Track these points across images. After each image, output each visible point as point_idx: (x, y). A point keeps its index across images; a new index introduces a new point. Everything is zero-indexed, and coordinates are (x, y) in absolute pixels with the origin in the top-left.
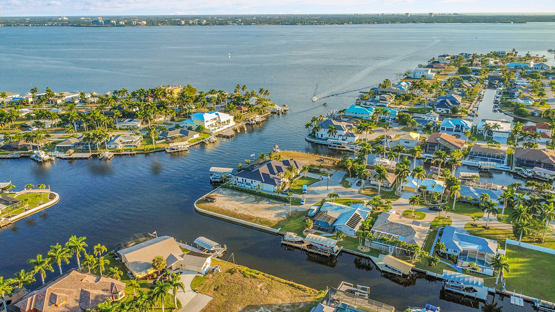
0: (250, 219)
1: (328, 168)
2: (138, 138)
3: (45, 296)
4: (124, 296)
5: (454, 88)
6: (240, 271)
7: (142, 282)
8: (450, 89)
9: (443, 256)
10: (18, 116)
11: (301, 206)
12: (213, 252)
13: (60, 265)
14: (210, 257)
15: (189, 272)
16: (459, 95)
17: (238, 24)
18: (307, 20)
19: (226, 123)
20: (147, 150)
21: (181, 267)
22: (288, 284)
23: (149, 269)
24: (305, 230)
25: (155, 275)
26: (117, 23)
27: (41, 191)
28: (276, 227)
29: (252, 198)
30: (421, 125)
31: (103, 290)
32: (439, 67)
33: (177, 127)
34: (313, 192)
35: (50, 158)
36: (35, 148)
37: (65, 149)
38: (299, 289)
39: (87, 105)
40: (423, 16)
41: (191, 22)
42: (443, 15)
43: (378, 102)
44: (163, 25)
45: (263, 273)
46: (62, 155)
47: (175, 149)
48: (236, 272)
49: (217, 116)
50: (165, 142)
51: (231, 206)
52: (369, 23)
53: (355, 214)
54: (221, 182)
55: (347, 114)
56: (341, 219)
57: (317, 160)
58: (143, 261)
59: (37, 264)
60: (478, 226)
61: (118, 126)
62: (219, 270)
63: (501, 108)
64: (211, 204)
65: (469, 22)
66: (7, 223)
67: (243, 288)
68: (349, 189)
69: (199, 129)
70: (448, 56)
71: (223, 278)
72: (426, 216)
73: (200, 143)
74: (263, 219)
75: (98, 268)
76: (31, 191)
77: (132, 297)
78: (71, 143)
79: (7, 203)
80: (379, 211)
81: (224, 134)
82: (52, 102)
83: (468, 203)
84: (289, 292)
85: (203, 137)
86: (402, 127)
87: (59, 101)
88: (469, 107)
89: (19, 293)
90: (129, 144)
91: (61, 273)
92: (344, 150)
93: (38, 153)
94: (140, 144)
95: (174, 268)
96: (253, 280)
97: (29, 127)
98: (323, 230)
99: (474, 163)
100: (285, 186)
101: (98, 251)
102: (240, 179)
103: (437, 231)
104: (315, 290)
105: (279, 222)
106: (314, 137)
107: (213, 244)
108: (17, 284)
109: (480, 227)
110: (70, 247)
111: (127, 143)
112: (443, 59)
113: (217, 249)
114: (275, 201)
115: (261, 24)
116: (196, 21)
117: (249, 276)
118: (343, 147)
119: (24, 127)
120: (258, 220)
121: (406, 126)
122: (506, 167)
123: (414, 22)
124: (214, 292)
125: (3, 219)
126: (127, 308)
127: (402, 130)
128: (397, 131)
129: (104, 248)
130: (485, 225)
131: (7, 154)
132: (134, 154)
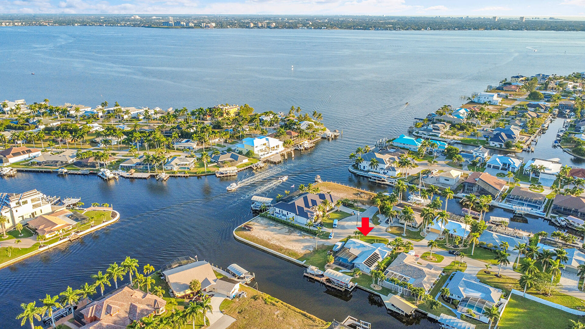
0: (280, 249)
1: (363, 203)
2: (192, 160)
3: (103, 306)
4: (164, 311)
5: (517, 118)
6: (262, 298)
7: (180, 300)
8: (513, 119)
9: (448, 300)
10: (89, 131)
11: (329, 240)
12: (242, 278)
13: (116, 280)
14: (238, 284)
15: (220, 295)
16: (520, 126)
17: (308, 27)
18: (382, 23)
19: (276, 148)
20: (199, 174)
21: (213, 290)
22: (302, 314)
23: (187, 289)
24: (327, 265)
25: (192, 296)
26: (186, 25)
27: (105, 209)
28: (301, 259)
29: (286, 229)
30: (468, 160)
31: (148, 305)
32: (510, 89)
33: (229, 150)
34: (343, 227)
35: (115, 176)
36: (102, 165)
37: (128, 169)
38: (310, 318)
39: (150, 121)
40: (513, 21)
41: (260, 25)
42: (536, 19)
43: (431, 131)
44: (231, 27)
45: (282, 302)
46: (125, 174)
47: (224, 174)
48: (259, 299)
49: (267, 142)
50: (216, 165)
51: (266, 235)
52: (449, 29)
53: (375, 253)
54: (261, 211)
55: (395, 144)
56: (361, 257)
57: (354, 194)
58: (183, 282)
59: (98, 279)
60: (491, 273)
61: (176, 146)
62: (245, 296)
63: (562, 144)
64: (248, 232)
65: (563, 30)
66: (77, 237)
67: (262, 313)
68: (378, 226)
69: (249, 154)
70: (522, 77)
71: (247, 303)
72: (444, 260)
73: (249, 168)
74: (292, 250)
75: (146, 285)
76: (97, 208)
77: (170, 313)
78: (132, 163)
79: (77, 220)
80: (400, 251)
81: (272, 160)
82: (119, 117)
83: (488, 249)
84: (301, 321)
85: (251, 162)
86: (448, 161)
87: (126, 117)
88: (527, 141)
89: (84, 301)
90: (183, 166)
91: (117, 288)
92: (384, 184)
93: (104, 172)
94: (193, 166)
95: (207, 291)
96: (272, 307)
97: (98, 143)
98: (343, 266)
99: (510, 206)
100: (318, 219)
101: (147, 270)
102: (277, 210)
103: (449, 276)
104: (323, 321)
105: (305, 254)
106: (356, 168)
107: (243, 271)
108: (83, 294)
109: (492, 275)
110: (125, 266)
111: (182, 165)
112: (517, 80)
113: (247, 276)
114: (306, 234)
115: (332, 28)
116: (265, 24)
117: (269, 304)
118: (383, 181)
119: (93, 143)
120: (287, 251)
121: (451, 161)
122: (542, 213)
123: (500, 29)
124: (238, 314)
125: (73, 233)
126: (165, 322)
127: (447, 164)
128: (442, 165)
129: (152, 268)
130: (497, 273)
131: (79, 170)
132: (187, 176)
